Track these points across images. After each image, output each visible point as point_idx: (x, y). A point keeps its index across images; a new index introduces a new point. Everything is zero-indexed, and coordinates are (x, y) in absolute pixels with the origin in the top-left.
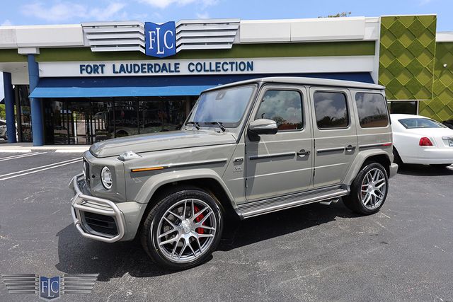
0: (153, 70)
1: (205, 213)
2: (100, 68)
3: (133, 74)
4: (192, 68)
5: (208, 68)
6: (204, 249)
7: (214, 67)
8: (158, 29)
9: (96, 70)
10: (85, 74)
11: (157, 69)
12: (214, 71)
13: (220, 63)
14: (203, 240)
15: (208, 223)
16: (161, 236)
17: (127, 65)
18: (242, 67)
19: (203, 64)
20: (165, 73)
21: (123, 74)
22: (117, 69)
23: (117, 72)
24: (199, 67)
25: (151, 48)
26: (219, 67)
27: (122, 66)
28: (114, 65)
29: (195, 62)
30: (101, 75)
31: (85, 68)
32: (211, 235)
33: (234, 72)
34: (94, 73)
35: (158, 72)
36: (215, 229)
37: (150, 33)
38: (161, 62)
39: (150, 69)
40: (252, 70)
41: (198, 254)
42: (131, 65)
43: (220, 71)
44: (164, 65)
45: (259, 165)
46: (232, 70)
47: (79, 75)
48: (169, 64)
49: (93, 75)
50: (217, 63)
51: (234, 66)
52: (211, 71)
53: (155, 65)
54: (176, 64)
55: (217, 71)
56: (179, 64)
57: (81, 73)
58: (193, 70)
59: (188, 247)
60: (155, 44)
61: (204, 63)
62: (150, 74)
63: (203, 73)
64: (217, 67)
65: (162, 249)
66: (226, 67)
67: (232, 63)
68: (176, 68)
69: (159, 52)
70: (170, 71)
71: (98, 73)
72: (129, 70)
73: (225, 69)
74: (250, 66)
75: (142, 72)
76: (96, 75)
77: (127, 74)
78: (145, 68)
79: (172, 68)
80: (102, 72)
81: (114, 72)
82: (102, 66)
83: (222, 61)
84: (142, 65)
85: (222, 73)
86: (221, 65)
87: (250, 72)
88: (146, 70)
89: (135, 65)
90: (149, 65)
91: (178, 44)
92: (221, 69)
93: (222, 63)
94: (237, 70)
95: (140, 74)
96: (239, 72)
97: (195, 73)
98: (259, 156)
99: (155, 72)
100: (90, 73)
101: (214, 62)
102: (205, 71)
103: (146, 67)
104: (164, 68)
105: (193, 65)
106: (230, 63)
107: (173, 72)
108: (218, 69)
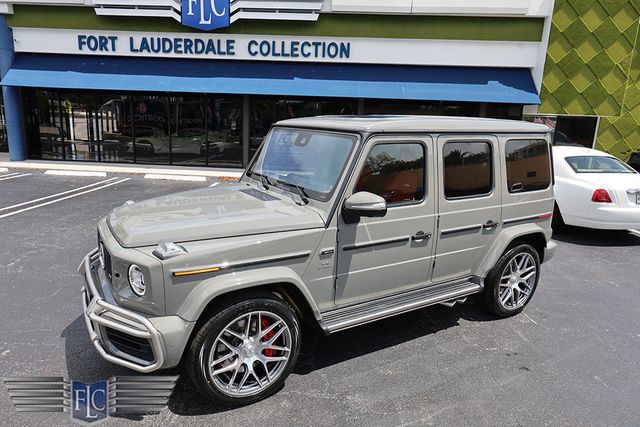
0: (193, 49)
1: (277, 329)
2: (110, 42)
3: (161, 54)
4: (254, 48)
5: (278, 50)
6: (273, 377)
7: (288, 50)
9: (103, 46)
10: (86, 51)
11: (200, 48)
12: (288, 55)
13: (298, 43)
14: (271, 365)
15: (280, 342)
16: (214, 363)
17: (152, 39)
18: (333, 50)
19: (271, 43)
20: (211, 56)
21: (145, 54)
22: (137, 45)
23: (137, 51)
24: (265, 49)
25: (190, 13)
26: (297, 49)
27: (144, 41)
28: (131, 39)
29: (259, 39)
30: (110, 53)
31: (86, 40)
32: (284, 358)
33: (320, 59)
34: (101, 49)
35: (201, 52)
36: (290, 350)
38: (205, 38)
39: (188, 48)
40: (348, 56)
41: (264, 384)
42: (159, 39)
43: (297, 55)
44: (211, 42)
45: (356, 257)
46: (316, 56)
47: (77, 52)
48: (219, 41)
49: (98, 52)
50: (293, 44)
51: (320, 48)
52: (284, 55)
53: (197, 41)
54: (229, 42)
55: (293, 55)
56: (233, 41)
57: (80, 48)
58: (256, 53)
59: (251, 375)
60: (197, 8)
61: (274, 42)
62: (189, 56)
63: (270, 58)
64: (293, 49)
65: (216, 381)
66: (307, 50)
67: (317, 45)
68: (229, 48)
69: (203, 22)
70: (220, 53)
71: (107, 50)
72: (156, 48)
73: (306, 53)
74: (345, 51)
75: (176, 51)
76: (104, 53)
77: (153, 54)
78: (180, 46)
79: (224, 48)
80: (114, 49)
81: (132, 50)
82: (114, 39)
83: (301, 40)
84: (176, 40)
85: (301, 59)
86: (299, 47)
87: (344, 60)
88: (182, 49)
89: (165, 40)
90: (186, 40)
91: (232, 9)
92: (299, 52)
93: (301, 43)
94: (324, 56)
95: (172, 55)
96: (327, 59)
97: (259, 57)
98: (357, 244)
99: (197, 52)
100: (94, 49)
101: (288, 40)
102: (274, 54)
103: (182, 44)
104: (210, 47)
105: (256, 44)
106: (314, 44)
107: (224, 53)
108: (295, 53)
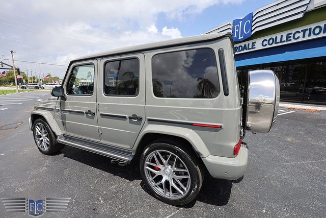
4: (265, 43)
5: (279, 40)
7: (284, 39)
8: (241, 22)
11: (240, 49)
12: (284, 41)
13: (291, 33)
18: (317, 31)
19: (274, 38)
20: (245, 51)
24: (271, 42)
25: (235, 36)
26: (290, 37)
29: (268, 38)
33: (306, 38)
35: (241, 51)
37: (236, 26)
38: (243, 44)
43: (291, 40)
44: (245, 45)
46: (304, 37)
48: (249, 44)
50: (288, 35)
51: (307, 32)
52: (281, 41)
53: (239, 47)
54: (253, 43)
55: (287, 40)
56: (255, 42)
58: (266, 45)
60: (238, 33)
61: (276, 37)
63: (274, 45)
64: (287, 38)
66: (296, 36)
67: (305, 31)
68: (253, 46)
69: (240, 38)
70: (249, 49)
79: (250, 47)
83: (293, 31)
85: (293, 41)
86: (292, 35)
91: (253, 28)
92: (292, 38)
93: (293, 33)
94: (309, 36)
96: (313, 37)
97: (268, 46)
99: (239, 51)
101: (285, 34)
102: (276, 43)
104: (245, 47)
105: (266, 40)
106: (302, 31)
107: (251, 49)
108: (289, 39)
